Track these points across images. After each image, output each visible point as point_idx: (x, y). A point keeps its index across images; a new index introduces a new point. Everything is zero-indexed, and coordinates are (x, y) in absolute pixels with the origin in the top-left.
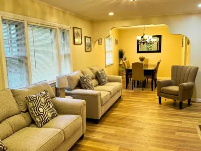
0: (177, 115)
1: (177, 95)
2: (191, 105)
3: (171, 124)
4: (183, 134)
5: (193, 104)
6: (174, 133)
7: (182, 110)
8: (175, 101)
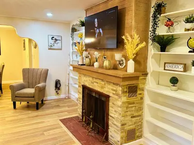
0: (37, 116)
1: (34, 97)
2: (44, 104)
3: (35, 126)
4: (51, 132)
5: (45, 102)
6: (43, 134)
7: (39, 110)
8: (28, 103)
